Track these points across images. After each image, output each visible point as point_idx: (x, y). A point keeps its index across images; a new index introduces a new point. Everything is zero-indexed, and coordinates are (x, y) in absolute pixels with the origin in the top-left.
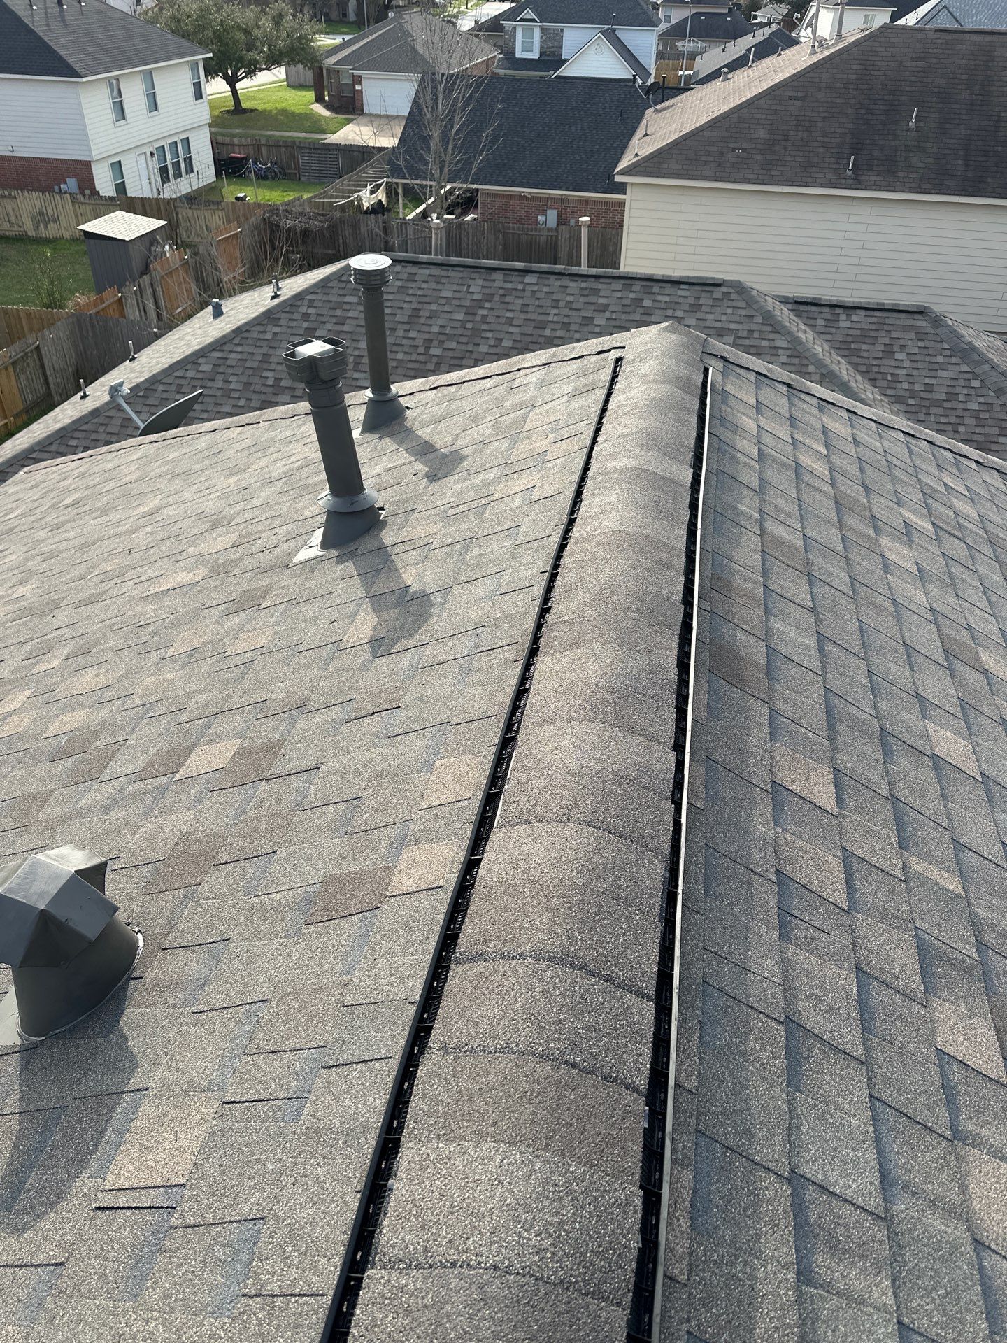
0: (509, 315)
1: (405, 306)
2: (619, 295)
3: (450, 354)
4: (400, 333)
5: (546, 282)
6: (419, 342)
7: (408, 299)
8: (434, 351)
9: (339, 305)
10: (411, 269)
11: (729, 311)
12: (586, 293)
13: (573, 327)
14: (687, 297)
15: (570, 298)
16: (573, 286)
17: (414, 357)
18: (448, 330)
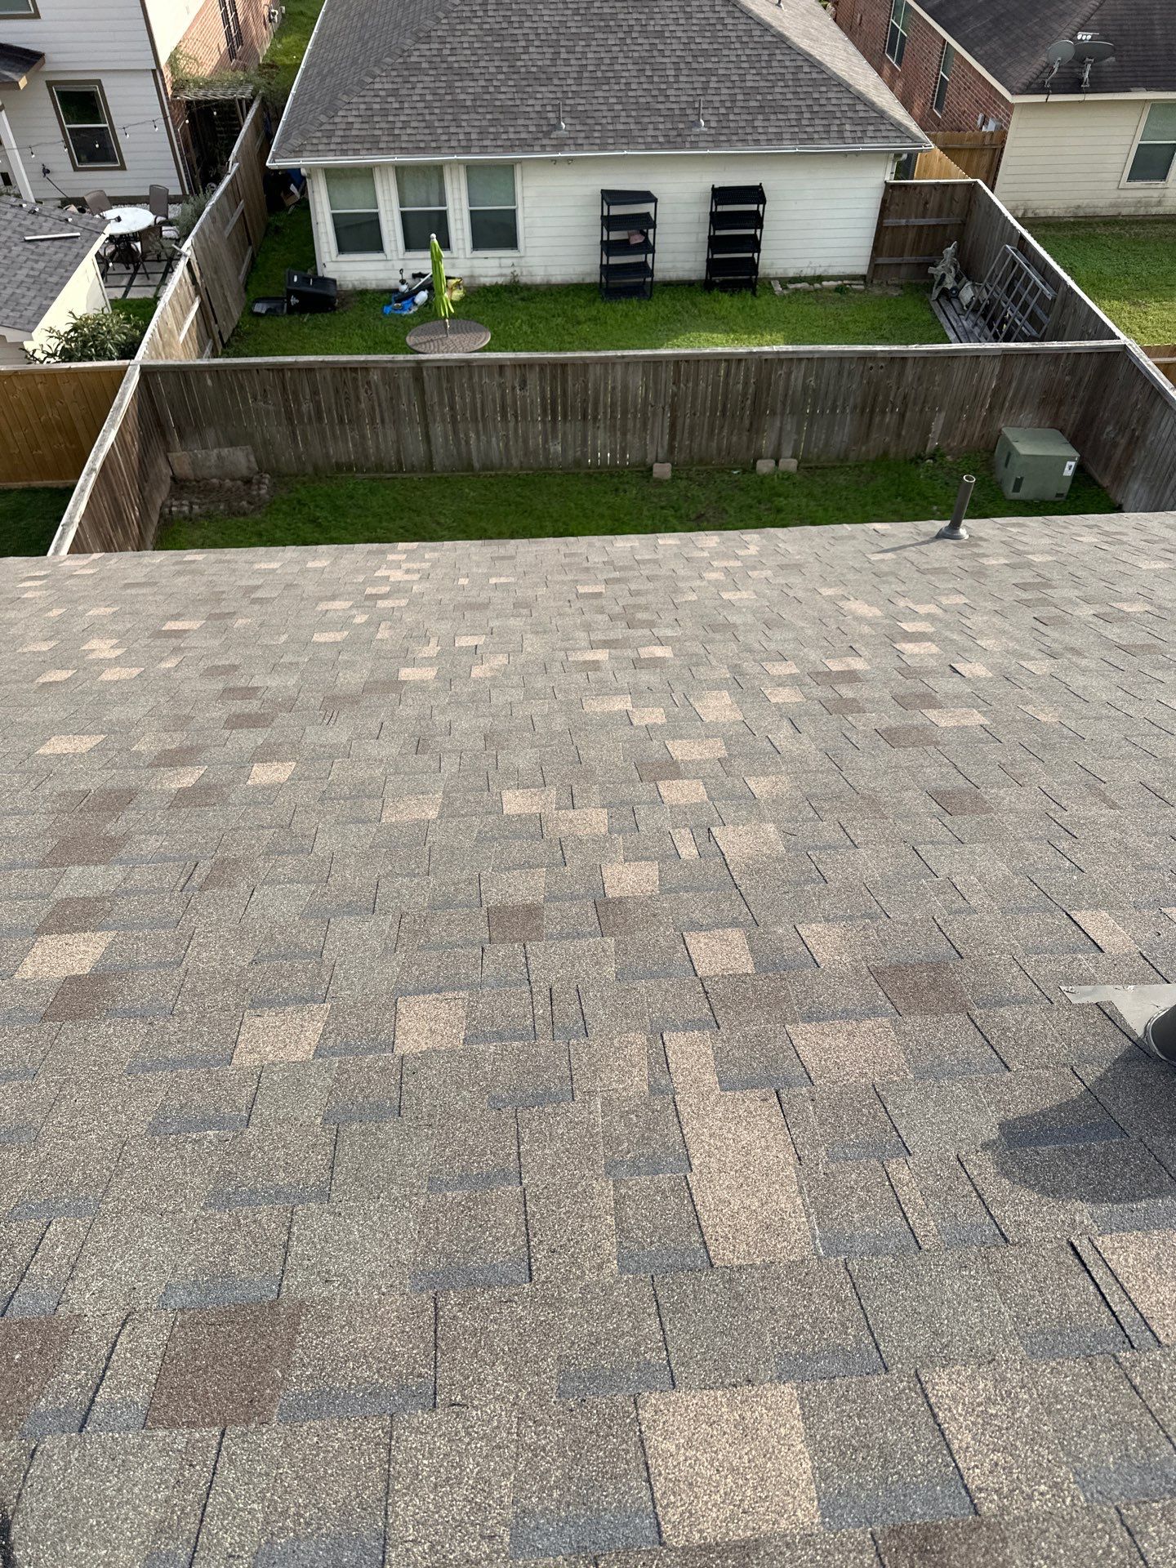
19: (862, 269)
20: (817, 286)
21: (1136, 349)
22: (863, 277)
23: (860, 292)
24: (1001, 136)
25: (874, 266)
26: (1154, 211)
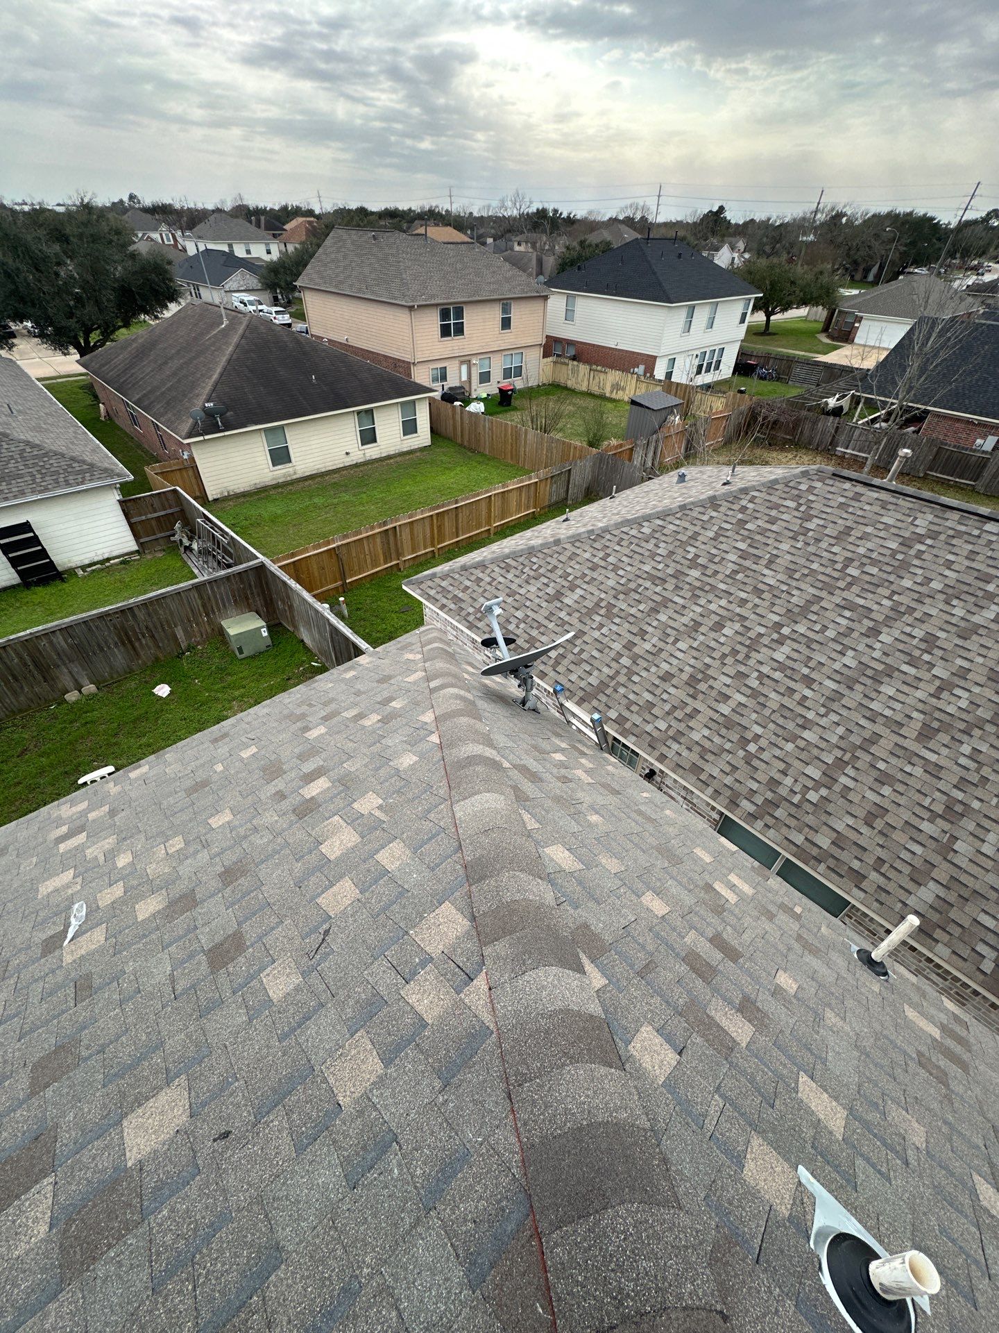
0: (951, 557)
18: (874, 555)
19: (136, 548)
20: (107, 564)
21: (267, 562)
22: (137, 552)
23: (138, 560)
24: (192, 459)
25: (140, 544)
26: (294, 477)
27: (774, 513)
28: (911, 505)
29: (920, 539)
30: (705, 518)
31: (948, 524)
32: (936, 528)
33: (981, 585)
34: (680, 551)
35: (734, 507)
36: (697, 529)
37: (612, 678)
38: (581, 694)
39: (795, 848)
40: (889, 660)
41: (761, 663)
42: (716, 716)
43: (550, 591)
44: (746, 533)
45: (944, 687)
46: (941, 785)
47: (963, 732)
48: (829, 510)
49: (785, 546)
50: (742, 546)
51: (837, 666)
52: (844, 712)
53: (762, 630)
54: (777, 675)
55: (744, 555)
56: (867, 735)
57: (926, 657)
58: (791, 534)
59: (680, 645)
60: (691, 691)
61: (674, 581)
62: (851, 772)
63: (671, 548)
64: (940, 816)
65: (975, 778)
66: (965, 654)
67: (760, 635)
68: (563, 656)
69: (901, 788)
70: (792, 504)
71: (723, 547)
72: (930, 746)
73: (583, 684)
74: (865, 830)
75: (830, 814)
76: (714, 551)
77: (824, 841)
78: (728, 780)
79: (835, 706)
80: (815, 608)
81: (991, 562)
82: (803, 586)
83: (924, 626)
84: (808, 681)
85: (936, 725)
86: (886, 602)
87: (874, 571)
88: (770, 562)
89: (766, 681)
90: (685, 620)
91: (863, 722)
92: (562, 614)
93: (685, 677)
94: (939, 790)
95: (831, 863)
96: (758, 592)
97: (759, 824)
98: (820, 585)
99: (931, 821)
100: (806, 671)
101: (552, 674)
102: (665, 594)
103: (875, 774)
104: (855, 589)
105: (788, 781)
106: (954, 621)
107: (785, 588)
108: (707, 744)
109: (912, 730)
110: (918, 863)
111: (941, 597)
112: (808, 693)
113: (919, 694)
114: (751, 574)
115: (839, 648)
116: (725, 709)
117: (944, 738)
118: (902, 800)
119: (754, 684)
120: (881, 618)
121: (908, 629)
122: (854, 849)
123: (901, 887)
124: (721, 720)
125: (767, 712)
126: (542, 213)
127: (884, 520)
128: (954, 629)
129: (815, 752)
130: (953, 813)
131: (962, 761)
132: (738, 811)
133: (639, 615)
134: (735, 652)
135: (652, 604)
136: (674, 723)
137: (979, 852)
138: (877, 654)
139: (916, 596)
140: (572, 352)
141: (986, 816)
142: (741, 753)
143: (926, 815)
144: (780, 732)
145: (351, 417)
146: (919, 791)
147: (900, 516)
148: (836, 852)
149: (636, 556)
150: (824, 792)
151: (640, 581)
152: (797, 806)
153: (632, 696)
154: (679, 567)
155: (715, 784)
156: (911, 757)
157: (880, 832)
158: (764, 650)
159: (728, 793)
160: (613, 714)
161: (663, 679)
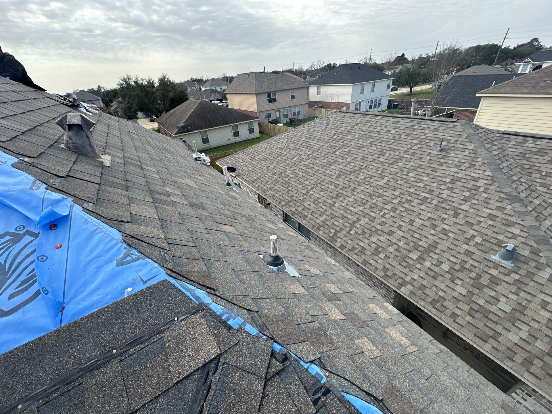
0: (364, 128)
1: (337, 124)
2: (406, 124)
3: (338, 138)
4: (330, 131)
5: (383, 119)
6: (333, 134)
7: (339, 122)
8: (335, 137)
9: (321, 123)
10: (346, 114)
11: (452, 132)
12: (394, 123)
13: (382, 133)
14: (435, 126)
15: (387, 124)
16: (391, 120)
17: (328, 138)
18: (342, 132)
27: (319, 125)
28: (357, 116)
29: (357, 125)
30: (300, 130)
31: (366, 119)
32: (362, 121)
33: (369, 134)
34: (290, 140)
35: (309, 126)
36: (296, 133)
37: (260, 176)
38: (250, 182)
39: (291, 212)
40: (336, 159)
41: (301, 166)
42: (284, 181)
43: (252, 157)
44: (309, 132)
45: (349, 163)
46: (337, 190)
47: (348, 174)
48: (335, 122)
49: (319, 134)
50: (307, 136)
51: (321, 163)
52: (318, 175)
53: (304, 157)
54: (304, 168)
55: (307, 138)
56: (322, 179)
57: (347, 156)
58: (322, 130)
59: (281, 165)
60: (279, 176)
61: (285, 148)
62: (314, 190)
63: (288, 140)
64: (334, 198)
65: (347, 186)
66: (358, 154)
67: (304, 158)
68: (250, 173)
69: (326, 192)
70: (325, 122)
71: (302, 137)
72: (338, 180)
73: (252, 179)
74: (312, 205)
75: (304, 202)
76: (299, 138)
77: (300, 209)
78: (280, 197)
79: (316, 174)
80: (320, 149)
81: (375, 127)
82: (320, 143)
83: (349, 148)
84: (312, 168)
85: (342, 174)
86: (341, 144)
87: (341, 136)
88: (314, 138)
89: (301, 170)
90: (285, 158)
91: (323, 177)
92: (253, 162)
93: (279, 173)
94: (336, 191)
95: (300, 214)
96: (307, 147)
97: (285, 207)
98: (324, 142)
99: (331, 199)
100: (312, 166)
101: (245, 178)
102: (282, 152)
103: (320, 189)
104: (334, 142)
105: (296, 195)
106: (358, 145)
107: (315, 145)
108: (279, 189)
109: (334, 177)
110: (323, 211)
111: (357, 139)
112: (311, 171)
113: (341, 167)
114: (307, 142)
115: (323, 158)
116: (286, 179)
117: (343, 177)
118: (325, 195)
119: (297, 171)
120: (337, 148)
121: (344, 150)
122: (307, 210)
123: (316, 218)
124: (284, 182)
125: (297, 178)
126: (329, 65)
127: (350, 121)
128: (357, 147)
129: (307, 186)
130: (337, 196)
131: (346, 182)
132: (280, 205)
133: (273, 159)
134: (295, 164)
135: (278, 155)
136: (272, 186)
137: (341, 205)
138: (333, 158)
139: (350, 140)
140: (321, 105)
141: (346, 196)
142: (287, 190)
143: (330, 198)
144: (299, 183)
145: (230, 128)
146: (330, 192)
147: (353, 120)
148: (303, 212)
149: (278, 144)
150: (305, 196)
151: (277, 150)
152: (296, 201)
153: (264, 180)
154: (288, 144)
155: (277, 199)
156: (331, 183)
157: (316, 204)
158: (303, 162)
159: (279, 201)
160: (257, 186)
161: (273, 174)
